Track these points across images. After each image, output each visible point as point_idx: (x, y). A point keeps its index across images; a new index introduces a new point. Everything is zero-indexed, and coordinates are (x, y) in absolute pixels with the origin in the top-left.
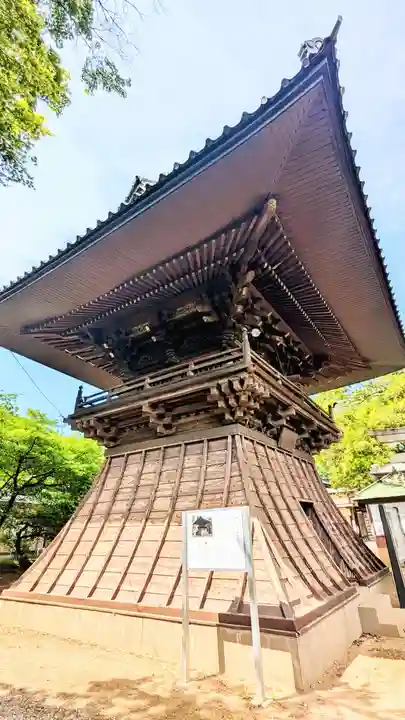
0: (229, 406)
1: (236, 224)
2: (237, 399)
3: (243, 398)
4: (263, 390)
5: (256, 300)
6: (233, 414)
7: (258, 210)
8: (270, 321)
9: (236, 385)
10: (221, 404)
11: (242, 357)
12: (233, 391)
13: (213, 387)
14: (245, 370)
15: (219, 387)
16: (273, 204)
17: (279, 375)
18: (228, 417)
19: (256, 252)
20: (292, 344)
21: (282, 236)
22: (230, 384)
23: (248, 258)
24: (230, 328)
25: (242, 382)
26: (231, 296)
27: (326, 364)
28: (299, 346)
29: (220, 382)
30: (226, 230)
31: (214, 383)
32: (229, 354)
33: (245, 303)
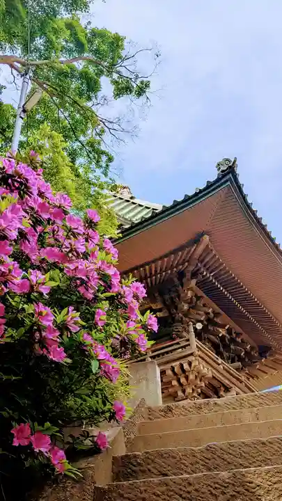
0: (181, 385)
1: (182, 248)
2: (187, 378)
3: (191, 377)
4: (207, 371)
5: (198, 298)
6: (184, 391)
7: (197, 240)
8: (212, 315)
9: (186, 366)
10: (175, 383)
11: (189, 345)
12: (184, 371)
13: (168, 369)
14: (192, 354)
15: (173, 369)
16: (206, 238)
17: (220, 361)
18: (180, 393)
19: (197, 264)
20: (234, 335)
21: (215, 255)
22: (182, 366)
23: (191, 268)
24: (178, 321)
25: (190, 364)
26: (179, 296)
27: (270, 355)
28: (242, 337)
29: (173, 364)
30: (174, 252)
31: (169, 366)
32: (178, 343)
33: (190, 302)
